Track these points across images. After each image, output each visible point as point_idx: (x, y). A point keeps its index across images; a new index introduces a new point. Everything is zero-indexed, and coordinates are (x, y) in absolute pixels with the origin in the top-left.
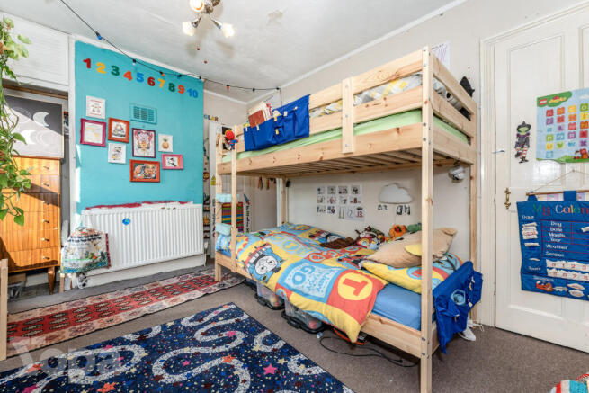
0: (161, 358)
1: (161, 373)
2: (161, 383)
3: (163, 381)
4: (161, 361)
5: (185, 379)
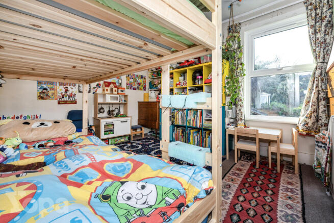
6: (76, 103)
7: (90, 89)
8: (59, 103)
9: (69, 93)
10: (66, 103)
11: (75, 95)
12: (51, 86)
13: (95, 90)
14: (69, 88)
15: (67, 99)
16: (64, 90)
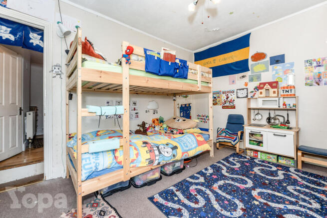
0: (230, 216)
1: (239, 210)
2: (245, 207)
3: (243, 207)
4: (232, 214)
5: (236, 199)
6: (234, 108)
7: (247, 93)
8: (223, 108)
9: (229, 99)
10: (227, 107)
11: (234, 100)
12: (218, 95)
13: (252, 94)
14: (229, 95)
15: (227, 104)
16: (226, 97)
